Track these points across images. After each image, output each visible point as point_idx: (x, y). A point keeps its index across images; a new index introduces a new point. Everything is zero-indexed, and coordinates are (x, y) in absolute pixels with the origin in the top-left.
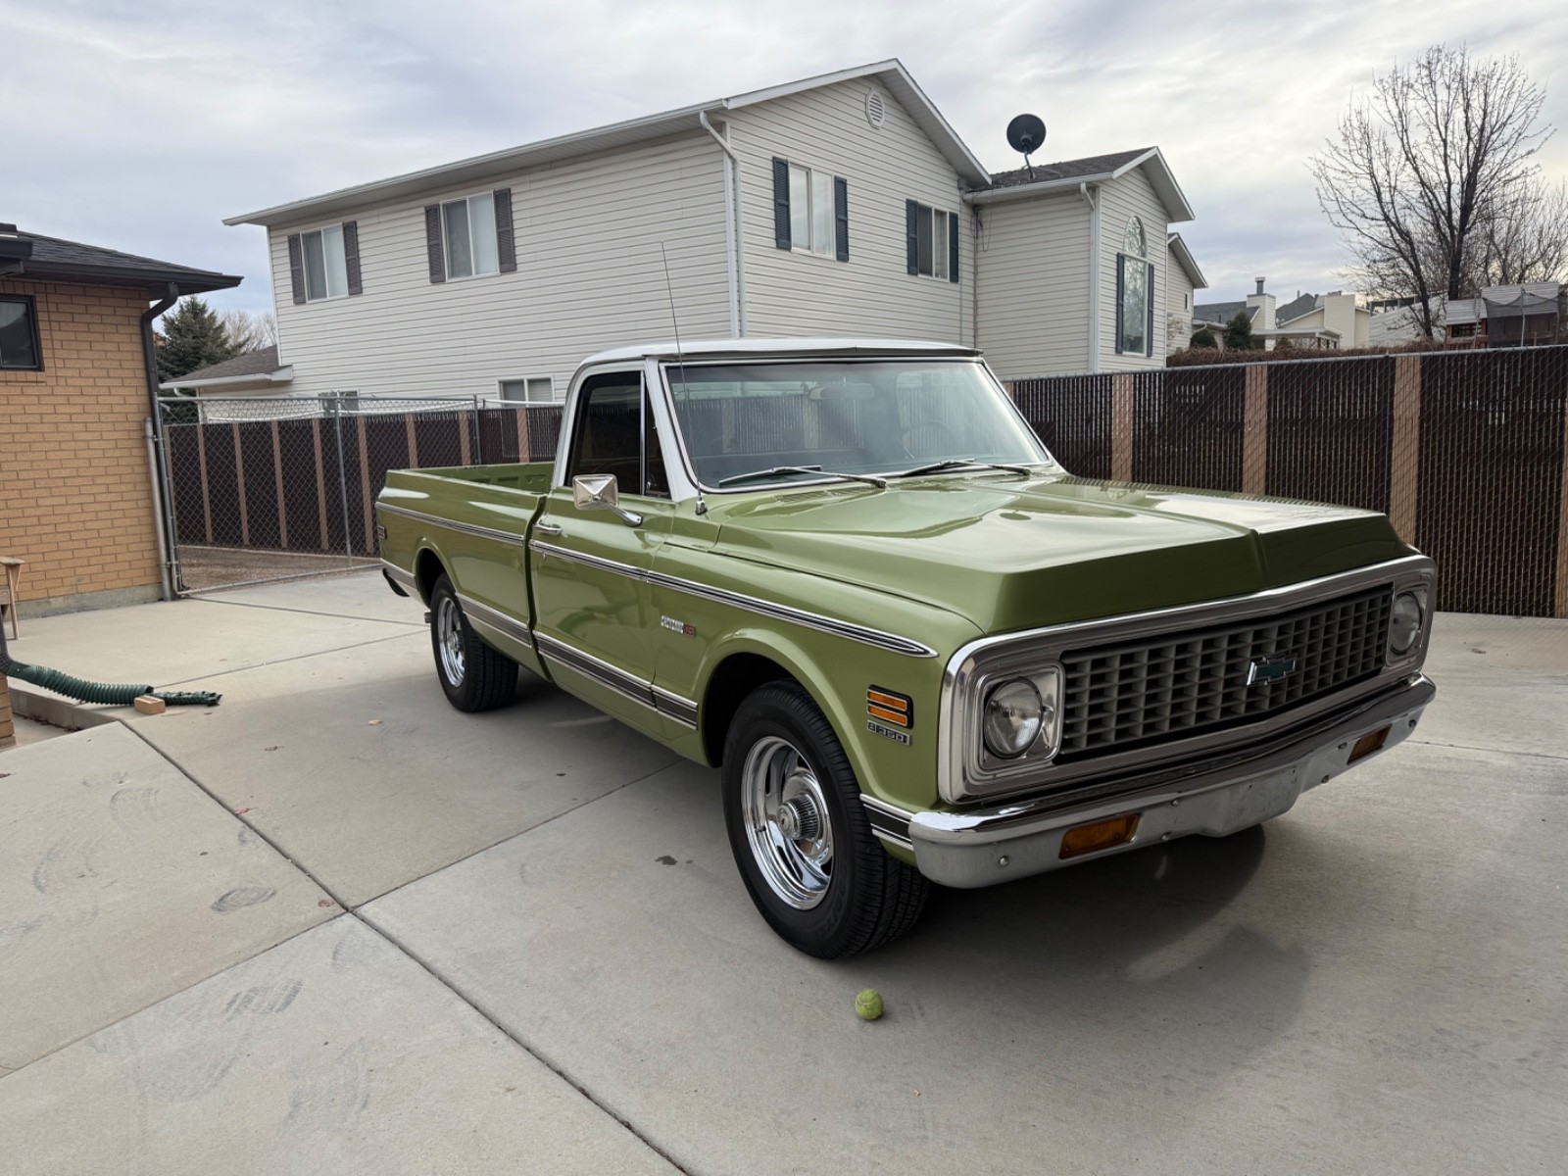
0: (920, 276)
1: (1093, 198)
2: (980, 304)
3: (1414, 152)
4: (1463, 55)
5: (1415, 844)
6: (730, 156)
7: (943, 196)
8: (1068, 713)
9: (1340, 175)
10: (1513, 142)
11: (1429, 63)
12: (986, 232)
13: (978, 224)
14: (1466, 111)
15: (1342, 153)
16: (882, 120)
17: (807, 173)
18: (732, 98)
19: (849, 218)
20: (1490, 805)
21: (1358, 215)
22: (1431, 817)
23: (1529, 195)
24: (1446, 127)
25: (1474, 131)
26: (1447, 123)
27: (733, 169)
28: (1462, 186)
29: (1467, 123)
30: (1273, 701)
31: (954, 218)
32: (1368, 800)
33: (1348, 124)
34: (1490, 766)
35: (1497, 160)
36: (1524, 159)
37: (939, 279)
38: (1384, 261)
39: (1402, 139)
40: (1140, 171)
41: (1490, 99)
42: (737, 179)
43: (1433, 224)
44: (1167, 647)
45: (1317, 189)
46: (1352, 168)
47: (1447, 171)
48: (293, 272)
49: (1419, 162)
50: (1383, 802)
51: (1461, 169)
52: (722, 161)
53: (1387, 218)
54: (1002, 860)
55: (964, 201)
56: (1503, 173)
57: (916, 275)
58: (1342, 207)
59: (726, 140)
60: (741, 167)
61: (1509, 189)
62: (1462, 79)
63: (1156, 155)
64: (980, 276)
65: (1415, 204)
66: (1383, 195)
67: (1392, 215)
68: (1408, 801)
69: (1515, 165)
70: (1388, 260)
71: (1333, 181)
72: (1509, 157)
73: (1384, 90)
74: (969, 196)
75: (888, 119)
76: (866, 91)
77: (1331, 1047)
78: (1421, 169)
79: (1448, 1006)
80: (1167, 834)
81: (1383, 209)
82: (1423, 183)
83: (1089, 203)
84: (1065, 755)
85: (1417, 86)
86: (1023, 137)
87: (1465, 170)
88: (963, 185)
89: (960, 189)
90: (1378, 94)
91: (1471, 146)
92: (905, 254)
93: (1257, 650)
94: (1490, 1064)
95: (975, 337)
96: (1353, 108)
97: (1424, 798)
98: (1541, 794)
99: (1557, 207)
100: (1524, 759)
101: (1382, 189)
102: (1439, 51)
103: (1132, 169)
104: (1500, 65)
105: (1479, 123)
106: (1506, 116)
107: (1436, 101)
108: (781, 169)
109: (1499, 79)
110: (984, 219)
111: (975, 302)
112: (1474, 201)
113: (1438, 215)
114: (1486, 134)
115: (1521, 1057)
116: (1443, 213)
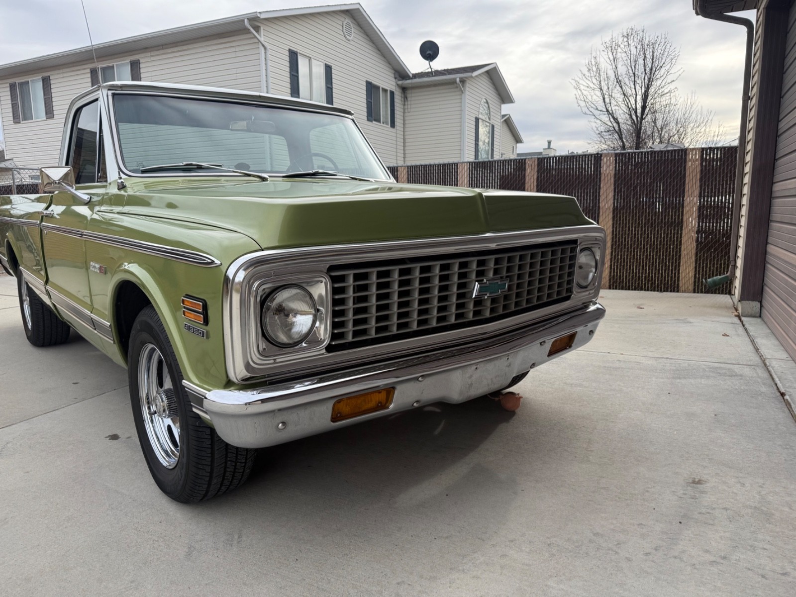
0: (374, 122)
1: (463, 87)
2: (407, 141)
3: (620, 78)
4: (643, 32)
5: (595, 409)
6: (263, 46)
7: (386, 81)
8: (335, 314)
9: (586, 88)
10: (665, 75)
11: (628, 35)
12: (409, 103)
13: (405, 98)
14: (644, 60)
15: (587, 77)
16: (352, 37)
17: (309, 60)
18: (264, 12)
19: (333, 87)
20: (640, 386)
21: (594, 109)
22: (606, 393)
23: (672, 102)
24: (635, 67)
25: (648, 70)
26: (635, 65)
27: (265, 53)
28: (642, 97)
29: (644, 65)
30: (492, 310)
31: (392, 93)
32: (572, 384)
33: (590, 63)
34: (641, 364)
35: (658, 85)
36: (670, 84)
37: (385, 125)
38: (605, 132)
39: (615, 72)
40: (487, 75)
41: (655, 55)
42: (267, 58)
43: (629, 115)
44: (414, 267)
45: (575, 94)
46: (592, 85)
47: (635, 88)
48: (12, 104)
49: (622, 84)
50: (580, 385)
51: (641, 88)
52: (259, 48)
53: (608, 111)
54: (280, 425)
55: (398, 85)
56: (661, 91)
57: (372, 121)
58: (587, 105)
59: (260, 36)
60: (269, 52)
61: (663, 98)
62: (642, 44)
63: (495, 67)
64: (407, 126)
65: (620, 104)
66: (606, 100)
67: (610, 109)
68: (594, 384)
69: (666, 87)
70: (608, 131)
71: (583, 91)
72: (663, 83)
73: (607, 48)
74: (400, 83)
75: (355, 36)
76: (343, 19)
77: (522, 551)
78: (623, 87)
79: (603, 515)
80: (417, 402)
81: (606, 106)
82: (624, 95)
83: (461, 88)
84: (335, 345)
85: (622, 46)
86: (428, 52)
87: (643, 89)
88: (397, 76)
89: (395, 78)
90: (604, 49)
91: (646, 77)
92: (365, 110)
93: (480, 274)
94: (627, 558)
95: (404, 158)
96: (592, 55)
97: (604, 383)
98: (669, 379)
99: (684, 109)
100: (660, 360)
101: (606, 96)
102: (632, 29)
103: (483, 73)
104: (660, 38)
105: (650, 66)
106: (662, 63)
107: (630, 54)
108: (293, 57)
109: (659, 45)
110: (409, 96)
111: (404, 139)
112: (647, 104)
113: (632, 111)
114: (653, 72)
115: (647, 552)
116: (633, 109)
